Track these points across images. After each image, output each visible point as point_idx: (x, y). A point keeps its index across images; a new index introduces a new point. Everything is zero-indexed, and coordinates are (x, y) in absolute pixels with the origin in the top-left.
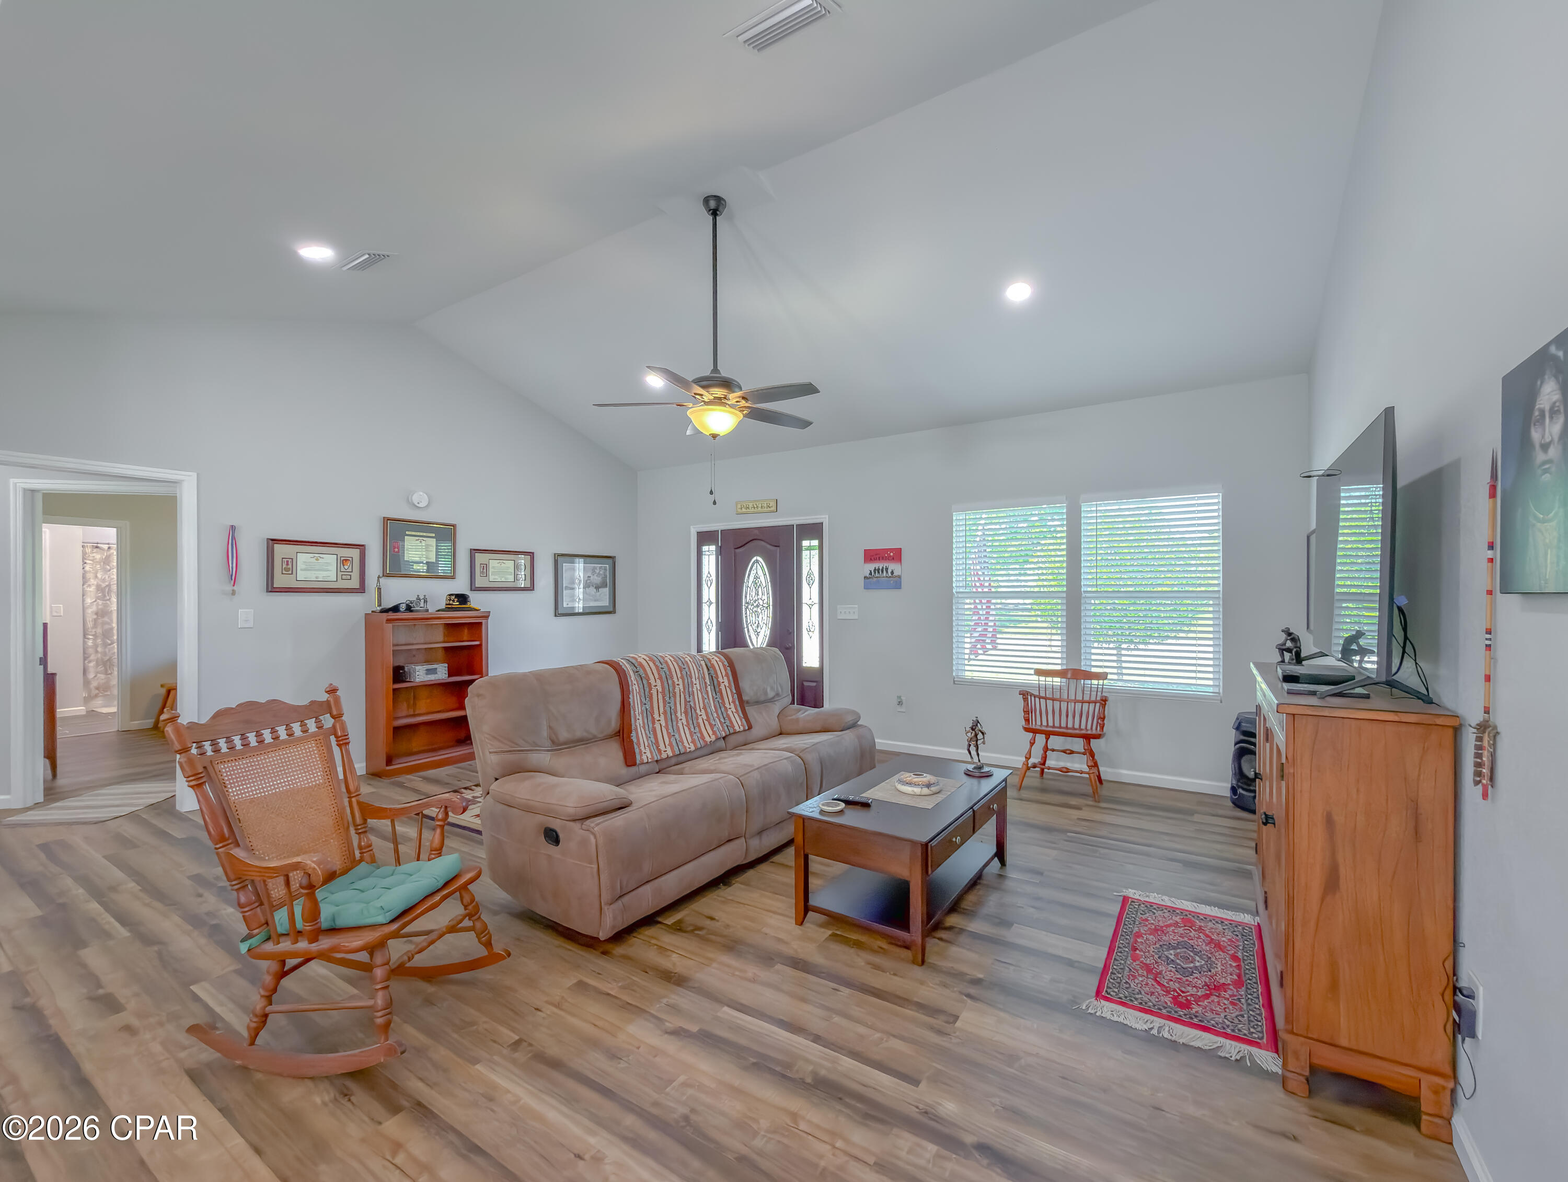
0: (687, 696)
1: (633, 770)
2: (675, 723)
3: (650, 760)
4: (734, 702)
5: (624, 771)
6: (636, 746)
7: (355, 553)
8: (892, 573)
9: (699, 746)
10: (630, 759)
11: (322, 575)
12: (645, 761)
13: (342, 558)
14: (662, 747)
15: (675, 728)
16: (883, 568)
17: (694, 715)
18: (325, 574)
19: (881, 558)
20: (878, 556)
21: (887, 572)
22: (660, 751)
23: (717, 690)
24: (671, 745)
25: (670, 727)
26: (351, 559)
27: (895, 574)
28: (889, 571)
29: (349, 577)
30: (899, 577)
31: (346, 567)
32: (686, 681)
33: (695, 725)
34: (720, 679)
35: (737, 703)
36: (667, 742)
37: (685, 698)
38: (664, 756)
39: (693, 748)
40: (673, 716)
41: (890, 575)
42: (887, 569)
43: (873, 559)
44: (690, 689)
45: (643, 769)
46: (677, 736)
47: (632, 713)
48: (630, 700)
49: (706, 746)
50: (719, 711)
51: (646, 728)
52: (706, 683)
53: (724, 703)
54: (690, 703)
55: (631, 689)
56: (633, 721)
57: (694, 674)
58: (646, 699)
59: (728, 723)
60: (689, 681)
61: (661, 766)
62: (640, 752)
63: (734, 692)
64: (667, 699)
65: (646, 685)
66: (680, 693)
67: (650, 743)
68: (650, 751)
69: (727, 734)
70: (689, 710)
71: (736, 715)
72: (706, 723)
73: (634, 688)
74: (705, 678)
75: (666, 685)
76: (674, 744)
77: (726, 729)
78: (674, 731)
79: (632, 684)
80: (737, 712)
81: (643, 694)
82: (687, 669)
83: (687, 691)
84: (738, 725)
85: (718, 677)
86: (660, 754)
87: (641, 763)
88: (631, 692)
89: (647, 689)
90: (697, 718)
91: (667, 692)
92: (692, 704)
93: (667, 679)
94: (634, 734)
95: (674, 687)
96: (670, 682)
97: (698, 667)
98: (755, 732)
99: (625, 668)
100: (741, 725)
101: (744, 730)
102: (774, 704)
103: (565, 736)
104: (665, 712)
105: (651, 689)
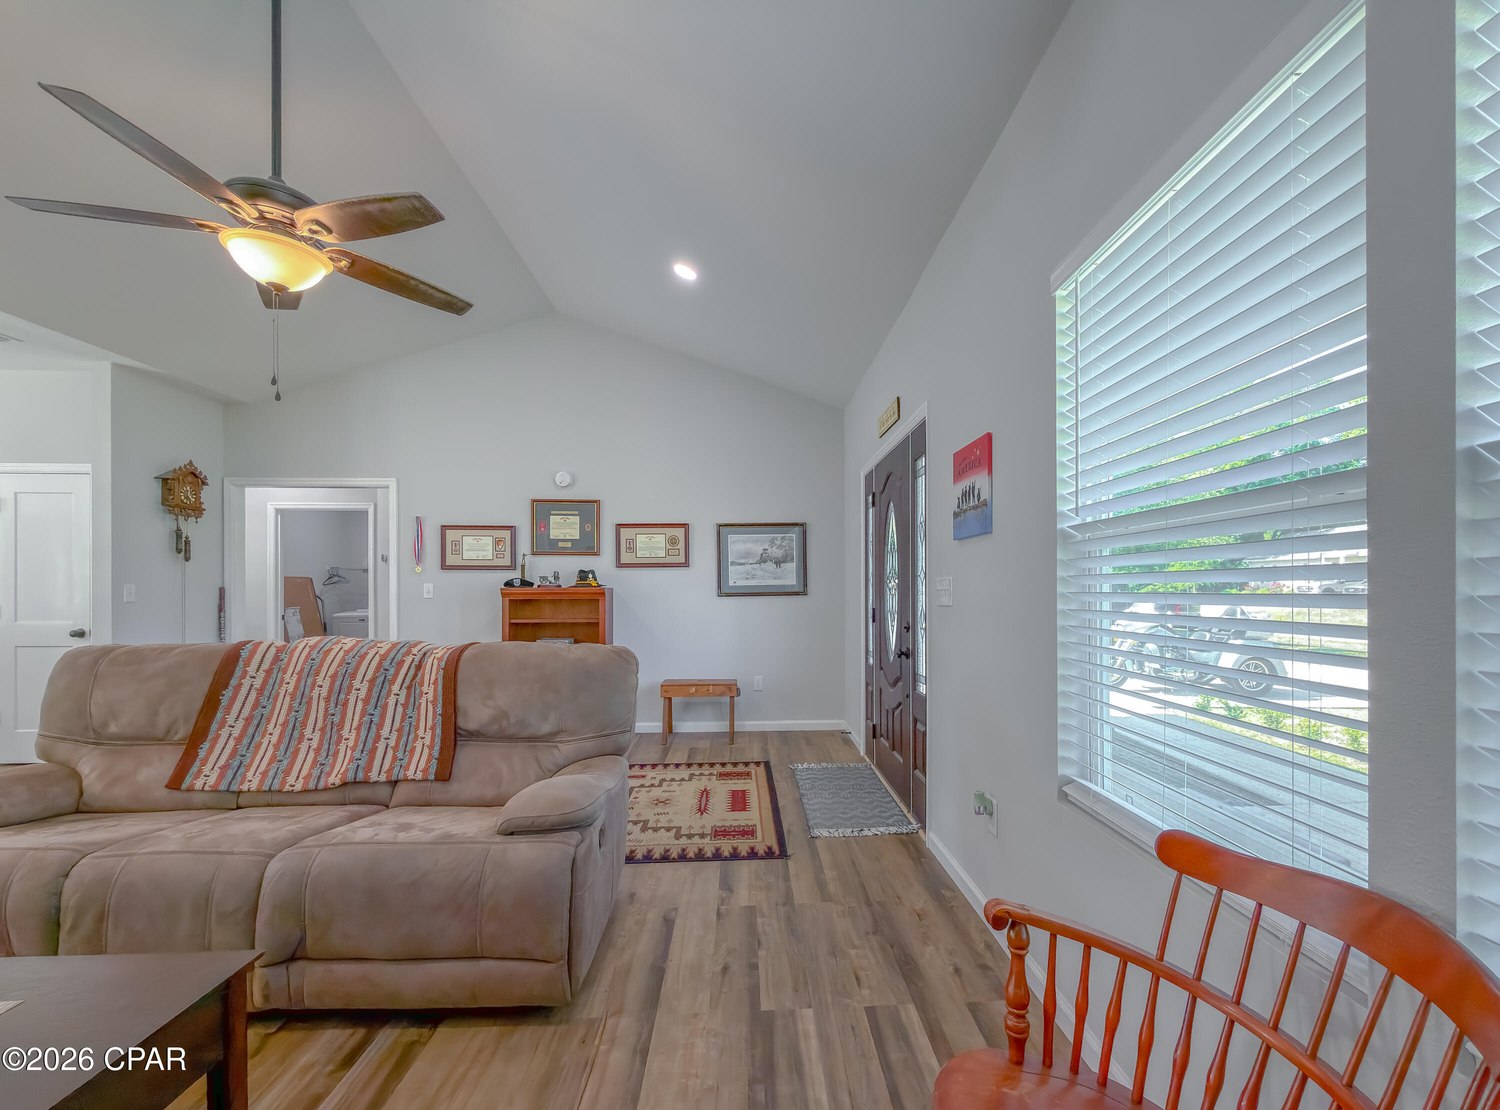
0: (332, 705)
1: (173, 795)
2: (293, 743)
3: (207, 788)
4: (433, 728)
5: (162, 794)
6: (197, 763)
8: (979, 496)
9: (312, 786)
10: (177, 779)
12: (199, 785)
14: (250, 773)
15: (291, 750)
16: (970, 487)
17: (334, 738)
21: (974, 495)
22: (244, 777)
23: (417, 704)
24: (265, 773)
25: (283, 747)
28: (976, 493)
32: (338, 683)
33: (330, 752)
34: (425, 688)
35: (438, 731)
36: (263, 767)
37: (326, 710)
38: (245, 787)
39: (299, 786)
40: (295, 733)
41: (976, 502)
42: (974, 489)
44: (342, 696)
45: (198, 798)
46: (285, 762)
47: (219, 715)
48: (221, 698)
49: (326, 789)
50: (404, 739)
51: (246, 741)
52: (390, 691)
53: (417, 728)
54: (333, 717)
55: (233, 682)
56: (214, 726)
57: (365, 674)
58: (268, 700)
59: (404, 763)
60: (346, 683)
61: (242, 800)
62: (200, 771)
63: (438, 712)
64: (296, 704)
65: (278, 681)
66: (319, 700)
67: (237, 763)
68: (221, 777)
69: (394, 778)
70: (329, 727)
71: (426, 751)
72: (349, 752)
73: (247, 682)
74: (392, 682)
75: (302, 683)
76: (271, 773)
77: (396, 770)
78: (285, 754)
79: (243, 676)
80: (431, 747)
81: (266, 693)
82: (353, 664)
83: (333, 699)
84: (417, 767)
85: (422, 684)
86: (242, 783)
87: (190, 790)
88: (230, 688)
89: (276, 686)
90: (338, 743)
91: (299, 694)
92: (336, 719)
93: (308, 675)
94: (206, 746)
95: (313, 688)
96: (310, 680)
97: (386, 664)
98: (458, 787)
99: (244, 653)
100: (425, 770)
101: (424, 779)
102: (555, 747)
103: (112, 729)
104: (285, 724)
105: (280, 686)
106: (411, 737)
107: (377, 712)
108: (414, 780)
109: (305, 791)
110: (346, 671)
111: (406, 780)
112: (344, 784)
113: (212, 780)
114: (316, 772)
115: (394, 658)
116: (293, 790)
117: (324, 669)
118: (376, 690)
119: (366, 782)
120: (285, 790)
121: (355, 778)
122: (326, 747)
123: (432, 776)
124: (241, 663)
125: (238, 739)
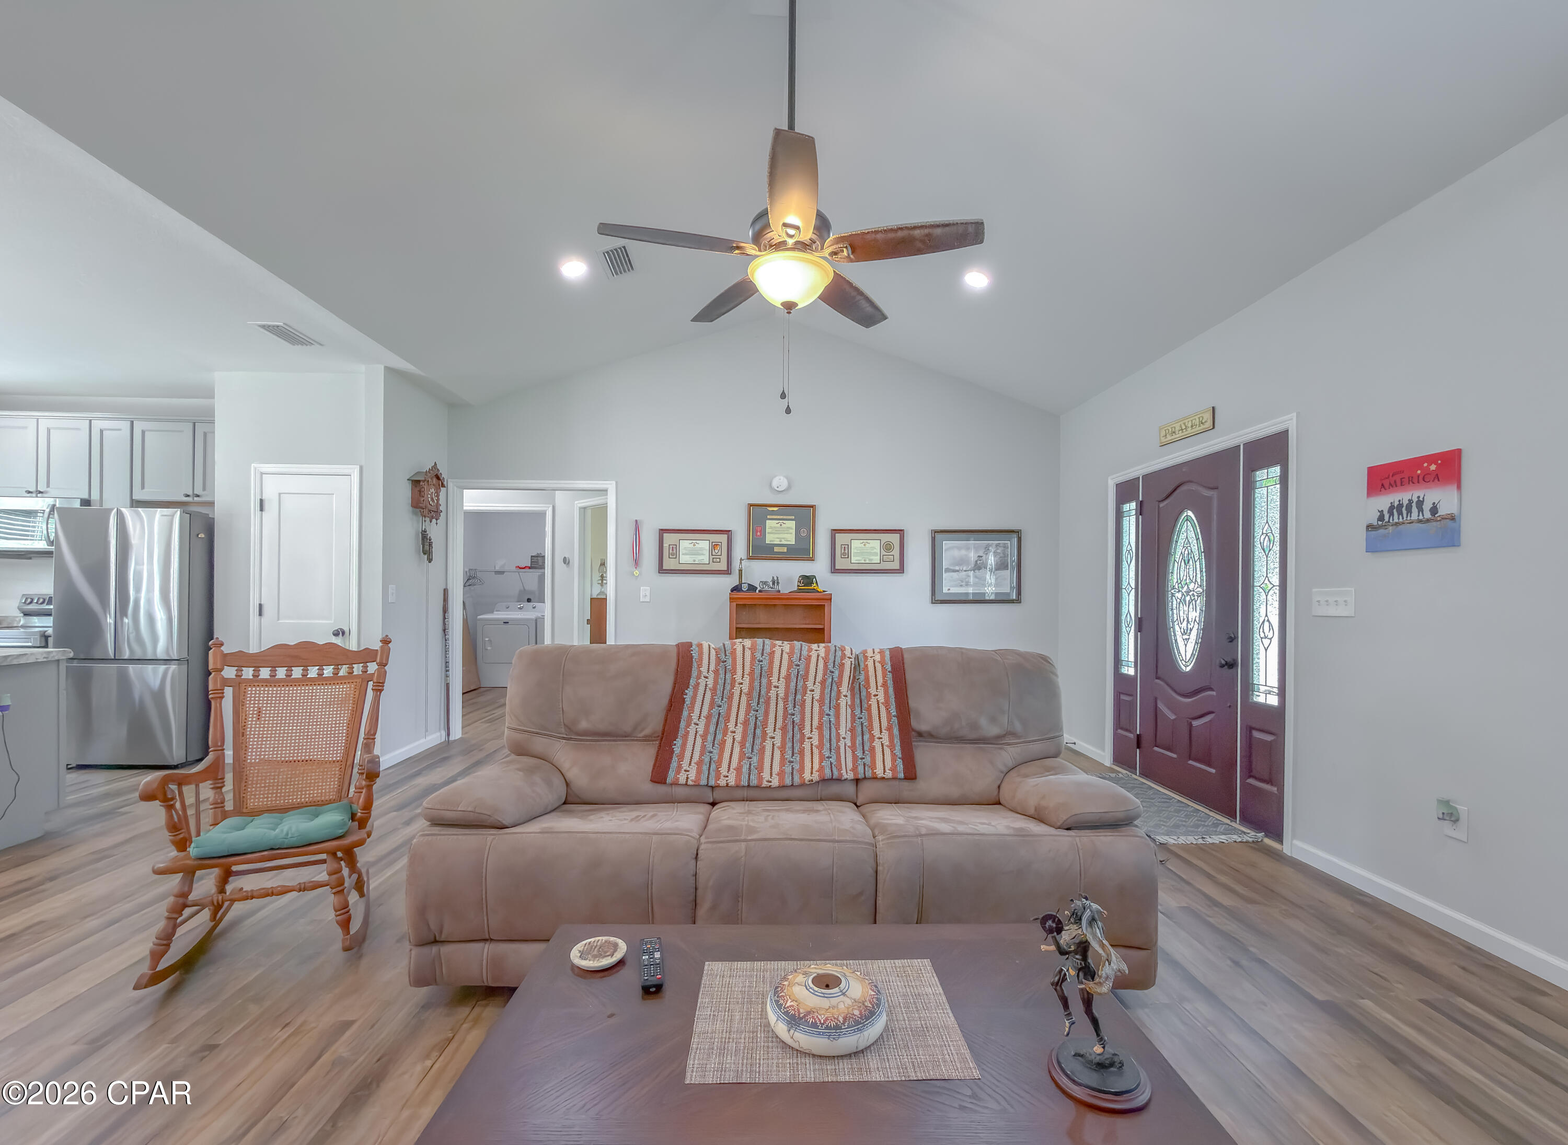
0: (790, 705)
1: (661, 789)
2: (758, 741)
3: (690, 782)
4: (889, 729)
5: (648, 788)
6: (675, 759)
8: (1434, 510)
9: (788, 782)
10: (659, 775)
11: (698, 559)
12: (684, 781)
13: (713, 543)
14: (724, 770)
15: (756, 747)
16: (1410, 501)
17: (797, 737)
18: (700, 557)
19: (1406, 480)
20: (1398, 478)
21: (1420, 510)
22: (718, 774)
23: (865, 706)
24: (739, 769)
25: (748, 745)
27: (1442, 511)
28: (1427, 507)
29: (718, 560)
30: (1452, 518)
31: (716, 551)
32: (793, 684)
33: (796, 751)
34: (873, 691)
35: (896, 731)
36: (734, 764)
37: (785, 709)
38: (722, 782)
39: (776, 784)
40: (758, 731)
41: (1428, 515)
42: (1420, 503)
43: (1386, 483)
44: (799, 697)
45: (680, 792)
46: (755, 759)
47: (685, 713)
48: (685, 696)
49: (803, 785)
50: (859, 738)
51: (710, 738)
52: (839, 692)
53: (871, 728)
54: (793, 717)
55: (692, 682)
56: (683, 724)
57: (816, 676)
58: (722, 700)
59: (868, 760)
60: (800, 684)
61: (718, 795)
62: (679, 767)
63: (893, 714)
64: (754, 704)
65: (728, 681)
66: (777, 700)
67: (707, 760)
68: (699, 772)
69: (861, 776)
70: (790, 727)
71: (887, 751)
72: (816, 751)
73: (702, 681)
74: (839, 684)
75: (757, 684)
76: (745, 769)
77: (861, 769)
78: (752, 751)
79: (698, 677)
80: (892, 747)
81: (719, 693)
82: (802, 667)
83: (791, 698)
84: (884, 767)
85: (868, 686)
86: (718, 778)
87: (675, 784)
88: (691, 687)
89: (728, 686)
90: (802, 741)
91: (755, 694)
92: (797, 719)
93: (761, 676)
94: (679, 742)
95: (769, 690)
96: (764, 681)
97: (830, 666)
98: (924, 786)
99: (695, 655)
100: (893, 769)
101: (894, 778)
102: (1001, 749)
103: (584, 725)
104: (746, 723)
105: (733, 687)
106: (866, 737)
107: (832, 713)
108: (884, 778)
109: (782, 787)
110: (798, 672)
111: (875, 778)
112: (823, 781)
113: (692, 775)
114: (788, 769)
115: (834, 661)
116: (770, 786)
117: (776, 670)
118: (827, 691)
119: (839, 780)
120: (763, 785)
121: (832, 777)
122: (789, 745)
123: (902, 775)
124: (695, 664)
125: (704, 737)
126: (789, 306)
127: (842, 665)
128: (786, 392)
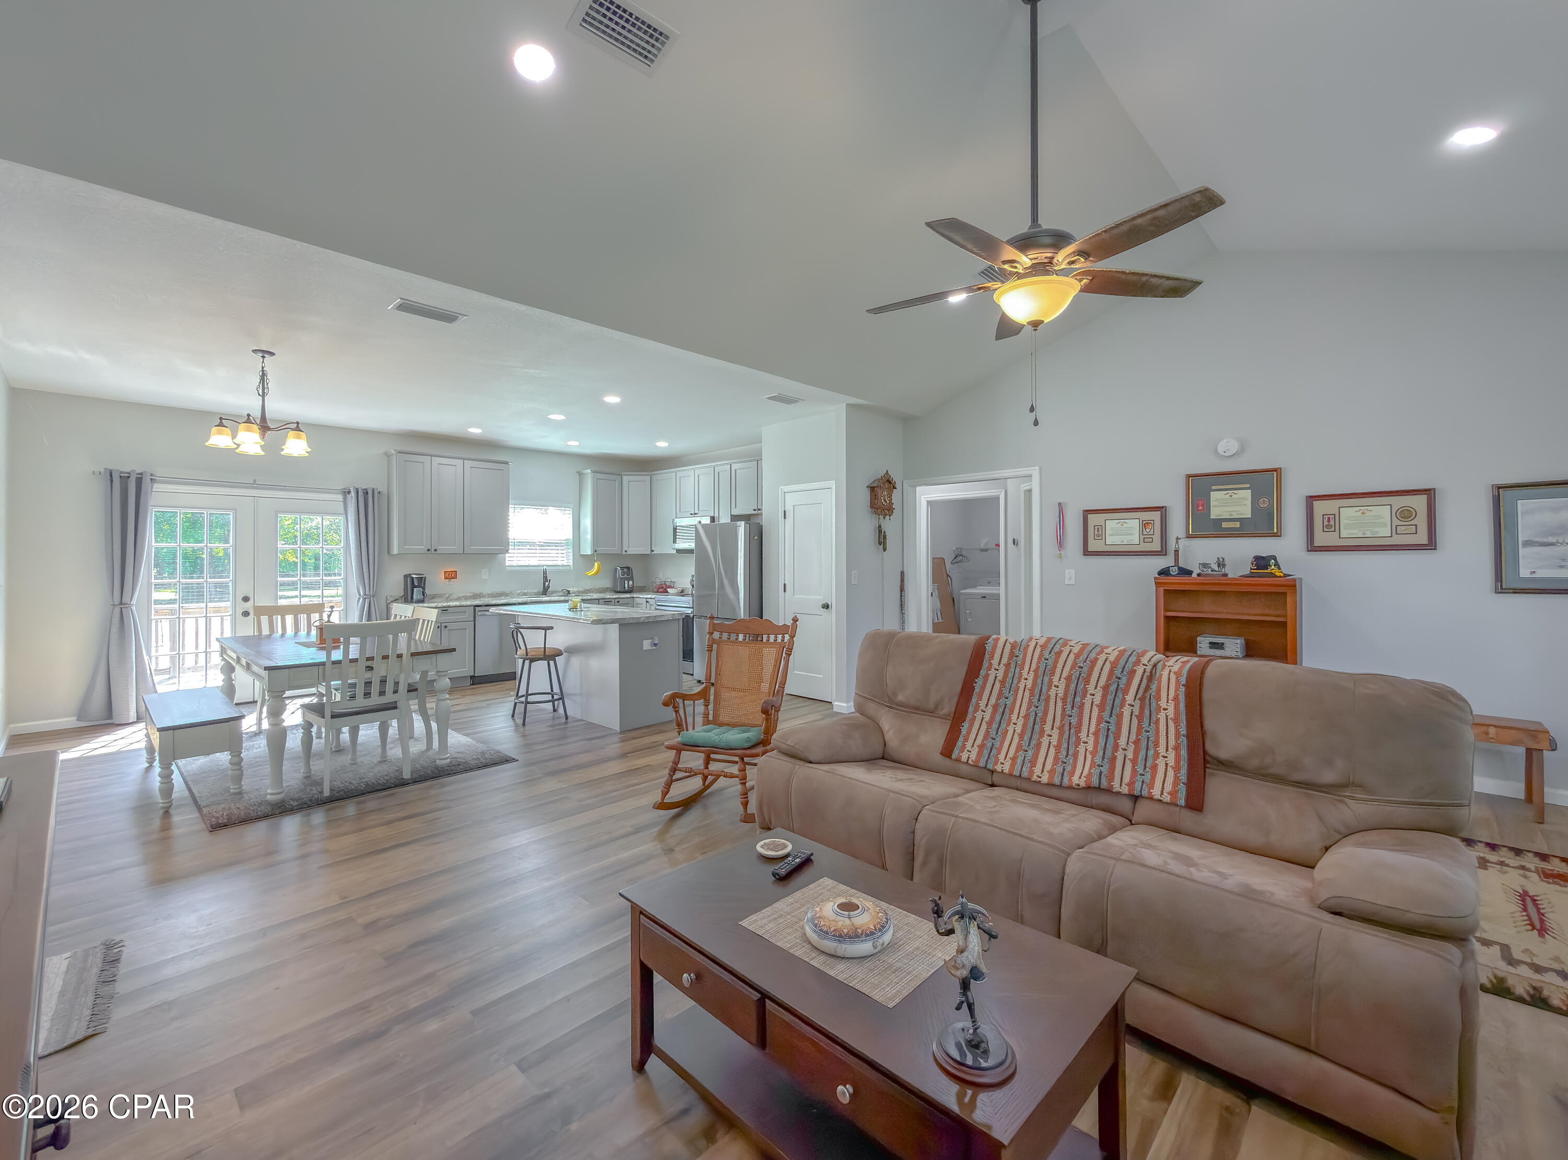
0: (1069, 706)
1: (947, 762)
2: (1036, 736)
3: (970, 762)
4: (1177, 748)
5: (939, 759)
6: (961, 739)
7: (1156, 516)
10: (947, 752)
11: (1126, 540)
12: (964, 759)
13: (1144, 522)
14: (1001, 757)
15: (1033, 742)
17: (1073, 739)
18: (1129, 538)
22: (997, 760)
23: (1154, 719)
24: (1014, 759)
25: (1026, 738)
26: (1152, 522)
29: (1151, 540)
31: (1148, 530)
33: (1070, 753)
34: (1163, 704)
35: (1184, 753)
36: (1011, 754)
37: (1064, 710)
38: (998, 768)
39: (1045, 779)
40: (1037, 727)
44: (1078, 699)
45: (964, 769)
46: (1030, 753)
47: (974, 700)
48: (974, 685)
49: (1070, 788)
50: (1143, 753)
51: (995, 726)
52: (1124, 700)
53: (1157, 744)
54: (1070, 718)
55: (983, 672)
56: (971, 709)
57: (1098, 679)
58: (1010, 692)
59: (1148, 777)
60: (1081, 687)
61: (996, 779)
62: (964, 746)
63: (1182, 732)
64: (1035, 700)
65: (1017, 676)
66: (1056, 699)
67: (989, 745)
68: (980, 754)
69: (1137, 793)
70: (1067, 728)
71: (1171, 773)
72: (1089, 757)
73: (992, 673)
74: (1126, 692)
75: (1039, 681)
76: (1019, 761)
77: (1138, 785)
78: (1029, 745)
79: (989, 668)
80: (1177, 769)
81: (1008, 685)
82: (1085, 669)
83: (1069, 700)
84: (1163, 789)
85: (1158, 698)
86: (996, 764)
87: (958, 760)
88: (980, 677)
89: (1015, 681)
90: (1077, 744)
91: (1037, 691)
92: (1074, 721)
93: (1044, 674)
94: (966, 725)
95: (1049, 688)
96: (1046, 679)
97: (1118, 672)
98: (1208, 821)
99: (988, 648)
100: (1173, 793)
101: (1173, 804)
102: (1342, 801)
103: (901, 698)
104: (1026, 717)
105: (1019, 681)
106: (1151, 753)
107: (1113, 720)
108: (1161, 801)
109: (1050, 785)
110: (1080, 674)
111: (1151, 798)
112: (1088, 788)
113: (973, 756)
114: (1059, 769)
115: (1124, 667)
116: (1040, 781)
117: (1058, 670)
118: (1110, 697)
119: (1109, 791)
120: (1033, 779)
121: (1099, 786)
122: (1065, 745)
123: (1182, 802)
124: (987, 656)
125: (989, 724)
126: (1036, 324)
127: (1133, 673)
128: (1034, 405)
